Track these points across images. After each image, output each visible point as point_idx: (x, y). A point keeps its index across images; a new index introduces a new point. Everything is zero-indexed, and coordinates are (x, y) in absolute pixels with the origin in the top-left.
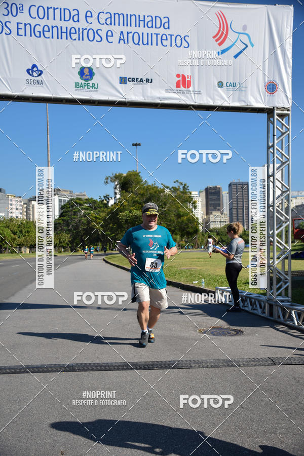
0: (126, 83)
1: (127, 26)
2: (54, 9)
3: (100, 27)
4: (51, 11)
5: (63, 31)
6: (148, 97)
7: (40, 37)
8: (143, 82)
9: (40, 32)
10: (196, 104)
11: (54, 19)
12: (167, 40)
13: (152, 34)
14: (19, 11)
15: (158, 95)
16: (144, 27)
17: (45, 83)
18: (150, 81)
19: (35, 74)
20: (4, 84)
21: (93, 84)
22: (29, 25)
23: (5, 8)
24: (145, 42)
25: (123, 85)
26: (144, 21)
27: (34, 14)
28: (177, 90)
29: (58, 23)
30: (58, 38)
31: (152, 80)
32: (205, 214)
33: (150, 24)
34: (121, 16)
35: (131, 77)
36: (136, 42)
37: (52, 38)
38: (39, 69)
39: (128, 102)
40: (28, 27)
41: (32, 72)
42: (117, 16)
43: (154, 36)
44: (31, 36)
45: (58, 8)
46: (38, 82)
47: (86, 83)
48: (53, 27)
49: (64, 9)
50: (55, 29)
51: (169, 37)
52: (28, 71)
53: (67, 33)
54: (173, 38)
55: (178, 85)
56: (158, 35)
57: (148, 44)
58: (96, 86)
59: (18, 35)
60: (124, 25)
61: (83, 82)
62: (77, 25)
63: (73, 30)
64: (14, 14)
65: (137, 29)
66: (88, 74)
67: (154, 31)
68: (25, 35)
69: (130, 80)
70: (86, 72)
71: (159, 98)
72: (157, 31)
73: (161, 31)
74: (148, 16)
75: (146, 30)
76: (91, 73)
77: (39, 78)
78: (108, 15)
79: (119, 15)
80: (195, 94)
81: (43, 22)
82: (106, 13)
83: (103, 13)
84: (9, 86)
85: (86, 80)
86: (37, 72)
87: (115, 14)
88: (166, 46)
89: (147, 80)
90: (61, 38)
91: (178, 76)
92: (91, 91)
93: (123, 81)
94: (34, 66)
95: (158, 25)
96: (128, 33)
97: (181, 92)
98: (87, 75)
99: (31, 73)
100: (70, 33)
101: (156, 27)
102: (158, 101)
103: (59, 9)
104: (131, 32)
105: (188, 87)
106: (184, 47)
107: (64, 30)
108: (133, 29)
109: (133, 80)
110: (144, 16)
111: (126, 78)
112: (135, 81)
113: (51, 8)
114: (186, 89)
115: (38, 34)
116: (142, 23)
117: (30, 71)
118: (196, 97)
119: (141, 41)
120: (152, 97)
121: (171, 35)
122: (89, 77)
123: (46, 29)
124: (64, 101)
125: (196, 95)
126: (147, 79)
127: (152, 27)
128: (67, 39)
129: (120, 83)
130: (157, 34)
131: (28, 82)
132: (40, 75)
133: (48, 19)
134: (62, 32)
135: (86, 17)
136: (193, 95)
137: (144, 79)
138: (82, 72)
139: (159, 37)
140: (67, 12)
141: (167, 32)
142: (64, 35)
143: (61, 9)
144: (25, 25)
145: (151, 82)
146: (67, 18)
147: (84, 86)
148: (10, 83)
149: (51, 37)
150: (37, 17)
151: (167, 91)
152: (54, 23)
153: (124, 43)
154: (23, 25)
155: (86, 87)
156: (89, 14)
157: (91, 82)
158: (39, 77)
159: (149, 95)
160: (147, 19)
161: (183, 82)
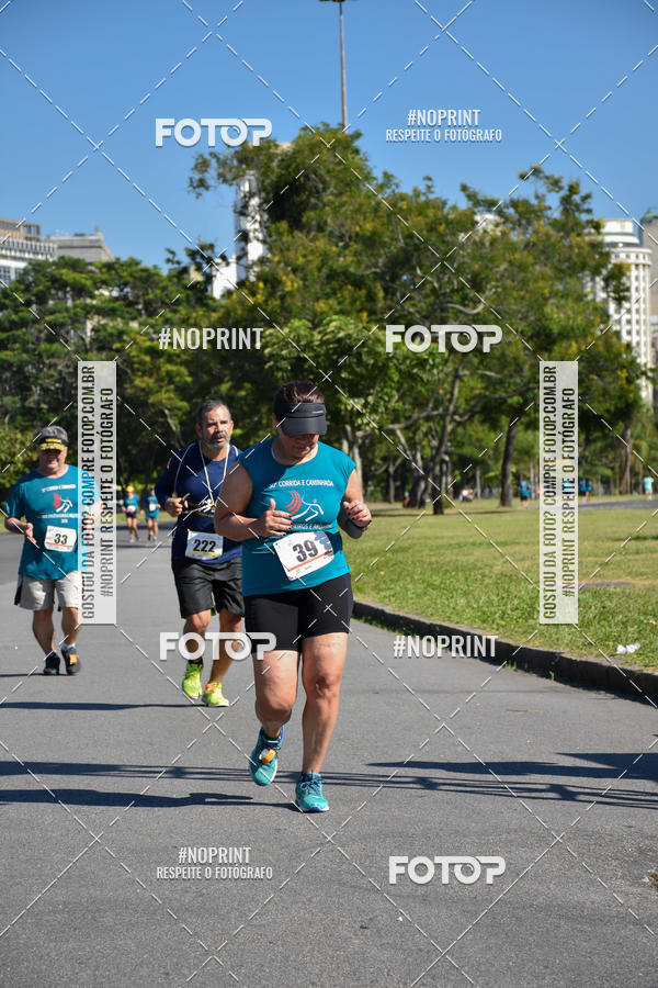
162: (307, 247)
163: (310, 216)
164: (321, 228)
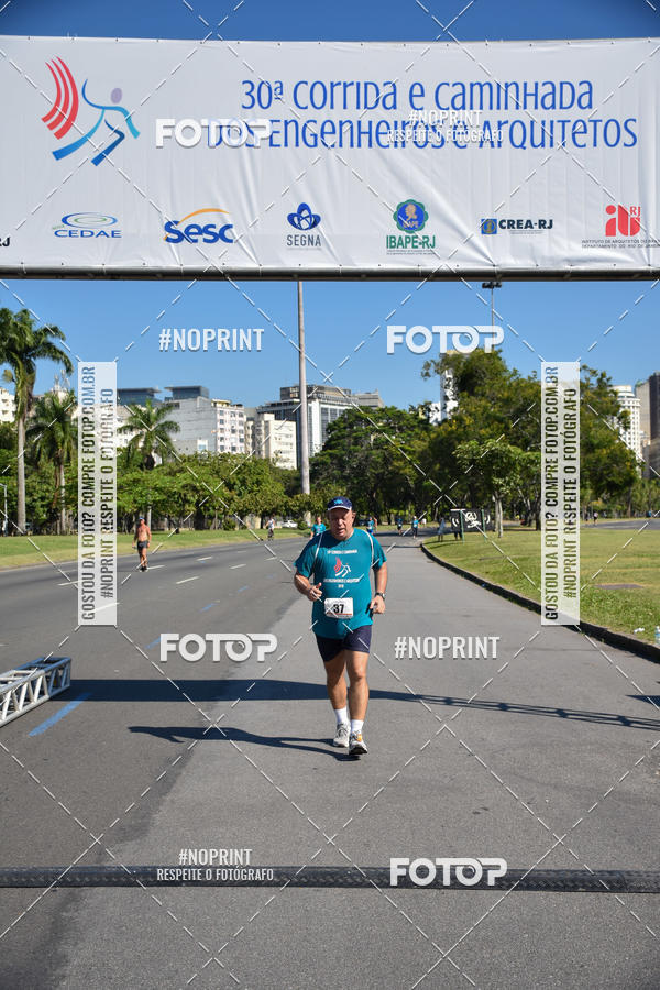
0: (495, 233)
1: (499, 108)
2: (346, 85)
3: (440, 115)
4: (339, 90)
5: (362, 130)
6: (543, 258)
7: (316, 145)
8: (532, 227)
9: (315, 136)
10: (651, 268)
11: (345, 107)
12: (585, 132)
13: (552, 122)
14: (274, 96)
15: (566, 254)
16: (536, 107)
17: (326, 243)
18: (547, 225)
19: (305, 224)
20: (242, 248)
21: (424, 237)
22: (293, 124)
23: (248, 94)
24: (537, 141)
25: (490, 236)
26: (536, 95)
27: (304, 99)
28: (609, 241)
29: (353, 114)
30: (352, 146)
31: (551, 221)
32: (649, 435)
33: (548, 102)
34: (486, 88)
35: (507, 219)
36: (518, 141)
37: (341, 146)
38: (313, 213)
39: (499, 272)
40: (292, 127)
41: (299, 220)
42: (476, 88)
43: (558, 127)
44: (297, 145)
45: (352, 83)
46: (311, 240)
47: (411, 235)
48: (341, 124)
49: (366, 84)
50: (346, 127)
51: (590, 126)
52: (290, 218)
53: (370, 133)
54: (601, 126)
55: (610, 230)
56: (566, 124)
57: (543, 144)
58: (431, 242)
59: (271, 145)
60: (491, 108)
61: (404, 234)
62: (390, 116)
63: (383, 126)
64: (265, 104)
65: (521, 115)
66: (415, 217)
67: (557, 114)
68: (286, 145)
69: (504, 224)
70: (411, 211)
71: (568, 260)
72: (564, 114)
73: (575, 113)
74: (544, 84)
75: (540, 115)
76: (421, 215)
77: (314, 232)
78: (459, 89)
79: (481, 86)
80: (648, 246)
81: (322, 116)
82: (454, 85)
83: (448, 84)
84: (253, 250)
85: (410, 230)
86: (309, 219)
87: (472, 85)
88: (585, 146)
89: (542, 224)
90: (359, 146)
91: (610, 210)
92: (420, 253)
93: (489, 227)
94: (304, 207)
95: (566, 102)
96: (500, 124)
97: (618, 244)
98: (412, 220)
99: (297, 222)
100: (378, 133)
101: (561, 107)
102: (566, 267)
103: (355, 86)
104: (506, 122)
105: (633, 233)
106: (625, 145)
107: (365, 128)
108: (511, 114)
109: (511, 224)
110: (536, 84)
111: (495, 220)
112: (515, 225)
113: (339, 83)
114: (629, 237)
115: (311, 140)
116: (531, 100)
117: (296, 219)
118: (651, 254)
119: (529, 139)
120: (552, 259)
121: (595, 122)
122: (416, 223)
123: (328, 128)
124: (364, 276)
125: (651, 249)
126: (540, 221)
127: (553, 106)
128: (370, 145)
129: (483, 233)
130: (564, 122)
131: (291, 241)
132: (314, 225)
133: (332, 107)
134: (360, 133)
135: (411, 96)
136: (644, 250)
137: (535, 221)
138: (401, 214)
139: (569, 127)
140: (371, 89)
141: (586, 115)
142: (365, 138)
143: (358, 84)
144: (286, 123)
145: (550, 227)
146: (371, 103)
147: (406, 242)
148: (254, 246)
149: (337, 145)
150: (310, 106)
151: (586, 243)
152: (345, 114)
153: (492, 146)
154: (283, 123)
155: (409, 246)
156: (417, 90)
157: (419, 234)
158: (314, 229)
159: (546, 253)
160: (542, 91)
161: (623, 222)
162: (477, 404)
163: (478, 389)
164: (483, 395)
